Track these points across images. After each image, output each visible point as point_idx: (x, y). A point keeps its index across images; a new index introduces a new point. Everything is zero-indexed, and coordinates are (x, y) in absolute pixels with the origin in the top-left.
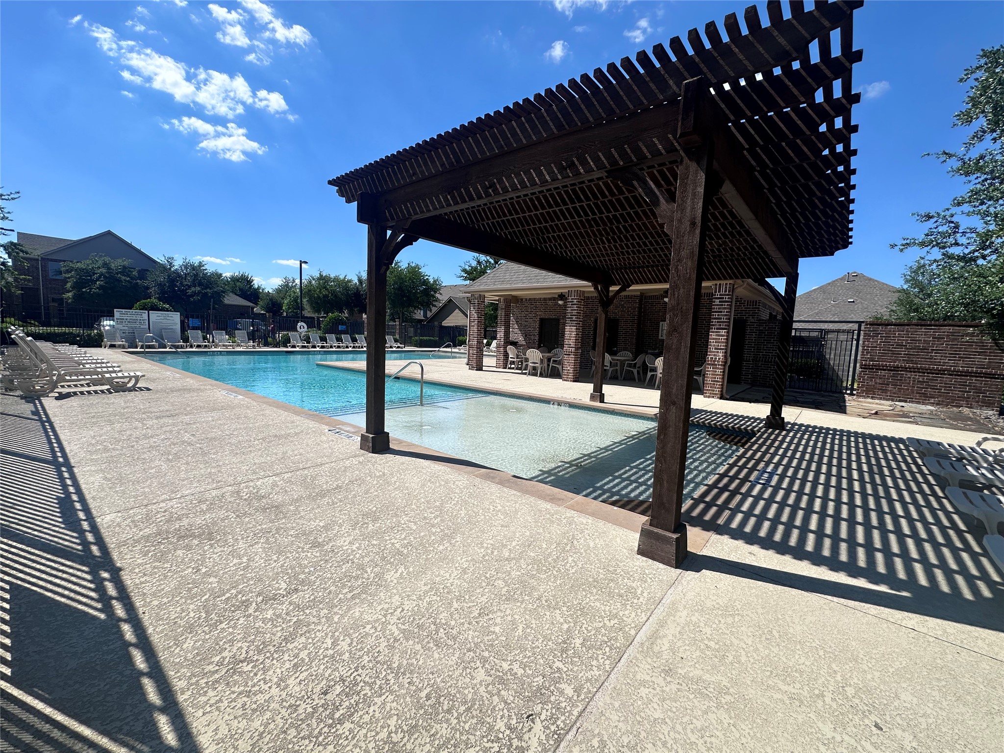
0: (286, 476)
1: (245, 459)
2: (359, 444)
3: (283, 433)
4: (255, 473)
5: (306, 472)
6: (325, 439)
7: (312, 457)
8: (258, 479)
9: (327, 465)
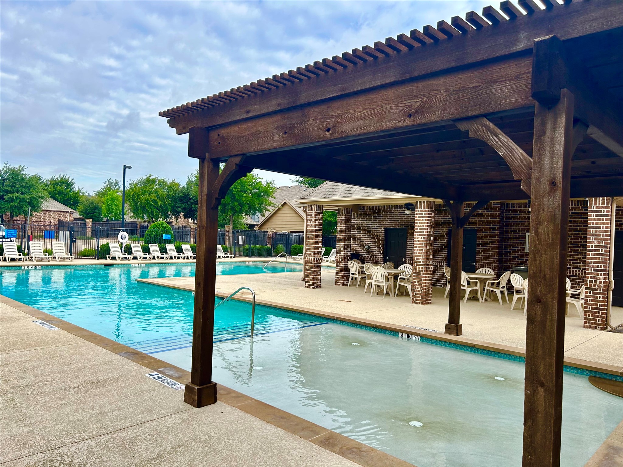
0: (104, 439)
1: (59, 416)
2: (183, 394)
3: (100, 378)
4: (69, 435)
5: (124, 434)
6: (146, 387)
7: (131, 413)
8: (72, 443)
9: (147, 425)
